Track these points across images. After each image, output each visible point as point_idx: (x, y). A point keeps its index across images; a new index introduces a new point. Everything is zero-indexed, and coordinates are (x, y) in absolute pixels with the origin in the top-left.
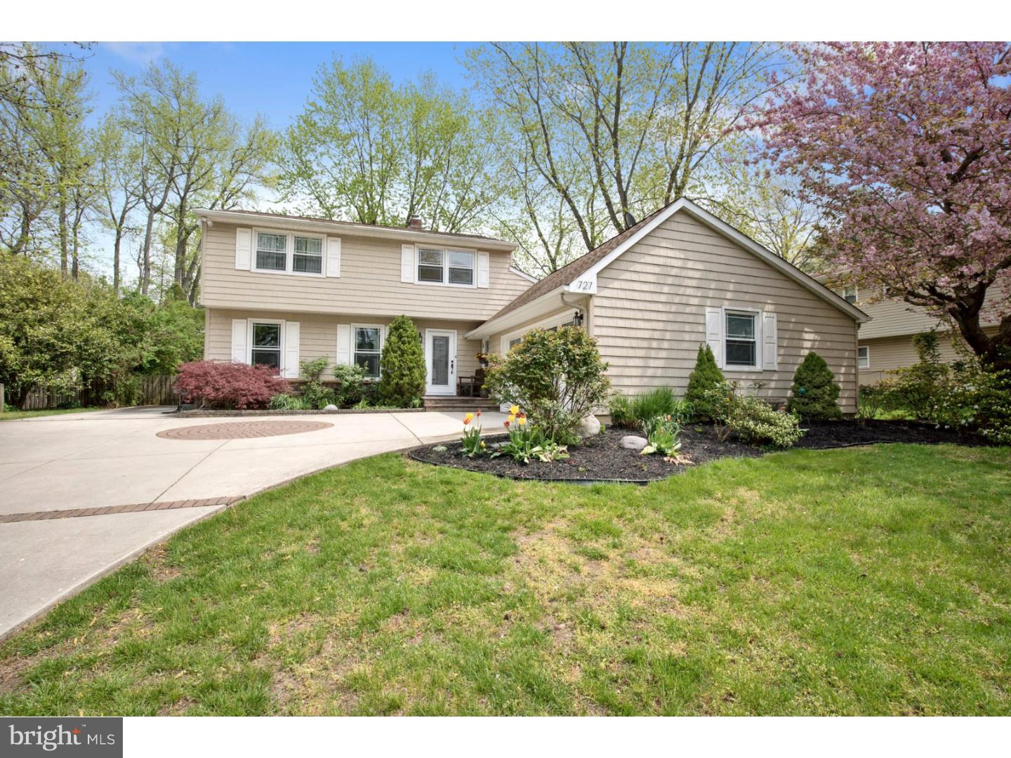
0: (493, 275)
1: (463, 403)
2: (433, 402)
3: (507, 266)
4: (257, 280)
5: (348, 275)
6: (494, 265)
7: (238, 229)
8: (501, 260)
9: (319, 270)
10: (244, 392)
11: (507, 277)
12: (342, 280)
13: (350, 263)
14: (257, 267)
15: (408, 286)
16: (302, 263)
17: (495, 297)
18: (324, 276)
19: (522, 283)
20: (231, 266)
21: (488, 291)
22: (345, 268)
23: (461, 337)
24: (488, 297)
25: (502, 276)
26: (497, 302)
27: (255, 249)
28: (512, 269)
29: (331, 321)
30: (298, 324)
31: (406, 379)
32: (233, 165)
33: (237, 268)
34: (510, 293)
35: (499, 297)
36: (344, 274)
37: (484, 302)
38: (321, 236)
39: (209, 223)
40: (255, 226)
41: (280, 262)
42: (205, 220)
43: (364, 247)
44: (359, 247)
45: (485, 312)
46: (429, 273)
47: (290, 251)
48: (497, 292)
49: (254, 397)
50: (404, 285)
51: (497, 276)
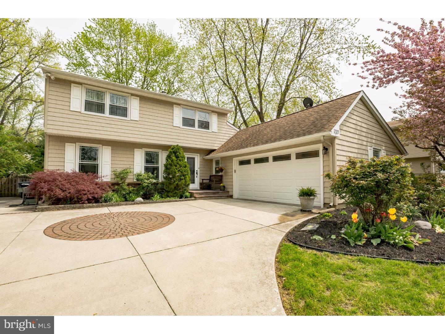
0: (219, 126)
1: (213, 194)
2: (198, 194)
3: (226, 121)
4: (86, 119)
5: (143, 119)
6: (220, 120)
7: (72, 85)
8: (223, 118)
9: (125, 115)
10: (85, 192)
11: (226, 127)
12: (140, 122)
13: (144, 113)
14: (85, 110)
15: (177, 128)
16: (114, 110)
17: (220, 137)
18: (129, 119)
19: (233, 131)
20: (67, 108)
21: (217, 134)
22: (142, 116)
23: (201, 158)
24: (216, 137)
25: (223, 126)
26: (221, 140)
27: (84, 98)
28: (227, 123)
29: (130, 146)
30: (110, 147)
31: (183, 181)
32: (30, 56)
33: (71, 110)
34: (227, 135)
35: (222, 137)
36: (141, 119)
37: (215, 139)
38: (128, 95)
39: (52, 77)
40: (85, 84)
41: (100, 108)
42: (49, 75)
43: (152, 104)
44: (150, 104)
45: (216, 145)
46: (188, 122)
47: (107, 102)
48: (221, 134)
49: (92, 195)
50: (175, 128)
51: (221, 126)
